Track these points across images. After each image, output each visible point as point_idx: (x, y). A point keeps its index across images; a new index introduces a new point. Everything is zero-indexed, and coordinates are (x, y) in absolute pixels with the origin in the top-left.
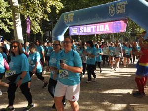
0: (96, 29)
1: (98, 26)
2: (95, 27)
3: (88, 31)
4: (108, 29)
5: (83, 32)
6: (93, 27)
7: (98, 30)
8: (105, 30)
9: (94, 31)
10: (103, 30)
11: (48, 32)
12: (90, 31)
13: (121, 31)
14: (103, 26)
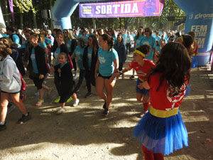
0: (119, 8)
1: (122, 6)
2: (119, 6)
3: (108, 13)
4: (137, 11)
5: (101, 14)
6: (116, 5)
7: (122, 12)
8: (133, 12)
9: (116, 12)
10: (129, 12)
11: (46, 11)
12: (111, 13)
13: (155, 14)
14: (129, 5)
